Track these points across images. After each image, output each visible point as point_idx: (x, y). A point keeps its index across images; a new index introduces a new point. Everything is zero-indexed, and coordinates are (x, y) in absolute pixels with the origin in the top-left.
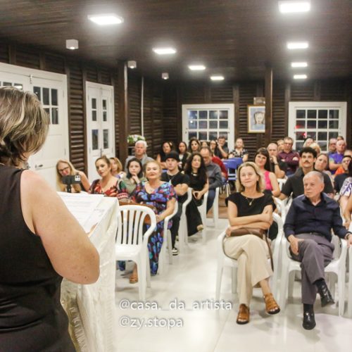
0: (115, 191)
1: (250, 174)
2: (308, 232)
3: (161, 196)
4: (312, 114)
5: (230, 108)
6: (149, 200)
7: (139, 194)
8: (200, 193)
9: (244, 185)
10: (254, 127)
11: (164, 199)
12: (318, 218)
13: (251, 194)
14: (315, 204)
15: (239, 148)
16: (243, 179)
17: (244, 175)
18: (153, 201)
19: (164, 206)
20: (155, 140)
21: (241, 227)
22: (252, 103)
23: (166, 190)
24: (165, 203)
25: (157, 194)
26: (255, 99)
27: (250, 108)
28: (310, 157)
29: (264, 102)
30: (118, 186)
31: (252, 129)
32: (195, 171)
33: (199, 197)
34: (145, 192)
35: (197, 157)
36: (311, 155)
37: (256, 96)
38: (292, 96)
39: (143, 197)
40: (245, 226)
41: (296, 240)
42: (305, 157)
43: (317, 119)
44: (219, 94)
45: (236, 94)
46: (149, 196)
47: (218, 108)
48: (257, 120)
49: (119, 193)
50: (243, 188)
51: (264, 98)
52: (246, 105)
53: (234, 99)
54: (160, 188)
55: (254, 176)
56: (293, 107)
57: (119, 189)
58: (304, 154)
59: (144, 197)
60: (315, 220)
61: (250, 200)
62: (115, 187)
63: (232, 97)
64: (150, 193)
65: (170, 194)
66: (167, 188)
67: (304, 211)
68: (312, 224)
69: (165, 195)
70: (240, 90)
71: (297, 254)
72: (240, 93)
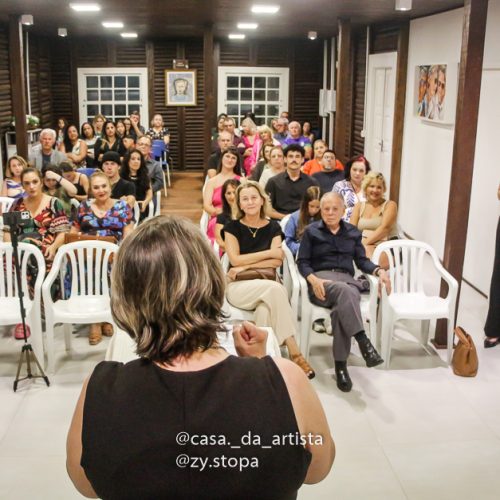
0: (50, 216)
1: (254, 198)
2: (329, 268)
3: (116, 220)
4: (246, 82)
5: (142, 73)
6: (101, 227)
7: (85, 218)
8: (144, 203)
9: (246, 211)
10: (173, 98)
11: (120, 225)
12: (341, 250)
13: (254, 223)
14: (334, 232)
15: (157, 127)
16: (243, 203)
17: (246, 199)
18: (107, 228)
19: (119, 233)
20: (44, 117)
21: (248, 267)
22: (171, 68)
23: (121, 212)
24: (121, 230)
25: (111, 218)
26: (174, 61)
27: (169, 74)
28: (297, 156)
29: (187, 67)
30: (53, 208)
31: (171, 101)
32: (134, 174)
33: (144, 207)
34: (94, 215)
35: (135, 155)
36: (299, 154)
37: (175, 58)
38: (221, 59)
39: (91, 223)
40: (253, 266)
41: (320, 281)
42: (291, 156)
43: (253, 89)
44: (128, 55)
45: (150, 53)
46: (100, 221)
47: (127, 72)
48: (178, 89)
49: (56, 217)
50: (243, 214)
51: (187, 61)
52: (163, 70)
53: (147, 61)
54: (113, 209)
55: (258, 201)
56: (223, 73)
57: (54, 211)
58: (290, 153)
59: (93, 223)
60: (337, 253)
61: (254, 230)
62: (49, 210)
63: (145, 59)
64: (100, 216)
65: (127, 217)
66: (122, 208)
67: (322, 243)
68: (334, 259)
69: (121, 219)
70: (155, 50)
71: (324, 299)
72: (155, 54)
